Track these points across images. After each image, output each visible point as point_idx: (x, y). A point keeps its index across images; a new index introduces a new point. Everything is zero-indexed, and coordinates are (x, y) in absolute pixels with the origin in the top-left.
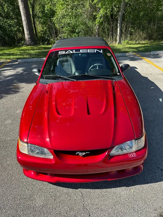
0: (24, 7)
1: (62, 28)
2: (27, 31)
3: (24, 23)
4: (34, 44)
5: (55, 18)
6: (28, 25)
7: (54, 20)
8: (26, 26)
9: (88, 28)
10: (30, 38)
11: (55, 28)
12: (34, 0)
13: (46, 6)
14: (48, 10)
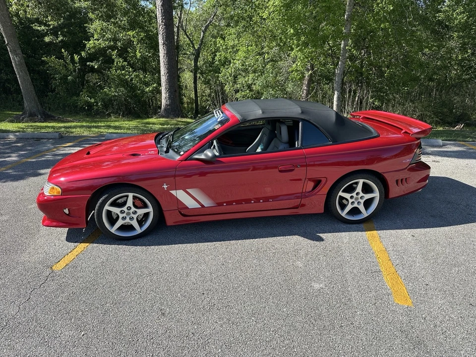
1: (237, 91)
2: (166, 94)
3: (164, 79)
4: (176, 116)
5: (221, 75)
6: (169, 82)
7: (221, 78)
8: (166, 85)
10: (169, 105)
11: (223, 92)
12: (201, 45)
13: (218, 54)
14: (220, 60)
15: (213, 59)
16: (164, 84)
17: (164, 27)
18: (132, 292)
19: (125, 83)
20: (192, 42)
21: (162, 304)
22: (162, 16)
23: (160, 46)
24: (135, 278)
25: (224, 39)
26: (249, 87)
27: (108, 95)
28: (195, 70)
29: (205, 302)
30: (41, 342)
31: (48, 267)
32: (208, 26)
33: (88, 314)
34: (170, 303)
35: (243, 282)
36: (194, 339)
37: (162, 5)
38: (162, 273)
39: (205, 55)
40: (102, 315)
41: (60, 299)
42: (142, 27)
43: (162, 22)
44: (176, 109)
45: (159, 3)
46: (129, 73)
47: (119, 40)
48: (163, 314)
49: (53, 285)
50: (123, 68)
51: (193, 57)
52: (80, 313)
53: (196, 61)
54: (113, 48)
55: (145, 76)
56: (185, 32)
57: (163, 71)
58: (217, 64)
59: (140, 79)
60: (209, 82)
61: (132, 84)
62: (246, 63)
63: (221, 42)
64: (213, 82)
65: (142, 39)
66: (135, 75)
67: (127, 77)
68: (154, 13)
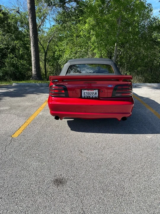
0: (35, 50)
2: (34, 69)
3: (33, 62)
5: (60, 61)
6: (36, 64)
10: (36, 74)
12: (48, 48)
13: (56, 53)
14: (57, 56)
15: (54, 55)
16: (33, 65)
17: (33, 38)
19: (13, 65)
20: (44, 48)
21: (78, 148)
22: (32, 33)
23: (31, 47)
25: (58, 46)
27: (5, 70)
28: (45, 60)
29: (100, 146)
30: (22, 169)
31: (9, 136)
32: (51, 40)
33: (42, 155)
34: (82, 147)
36: (103, 162)
39: (50, 54)
40: (49, 154)
41: (23, 149)
42: (21, 39)
43: (32, 36)
44: (39, 76)
45: (31, 27)
46: (15, 60)
47: (10, 45)
48: (82, 152)
49: (16, 144)
50: (13, 58)
51: (44, 54)
52: (37, 155)
53: (45, 56)
54: (8, 48)
55: (23, 62)
56: (40, 43)
57: (33, 59)
58: (56, 57)
59: (21, 63)
60: (53, 65)
61: (17, 65)
62: (71, 56)
63: (57, 48)
64: (55, 64)
65: (21, 45)
66: (18, 61)
67: (14, 62)
68: (26, 33)
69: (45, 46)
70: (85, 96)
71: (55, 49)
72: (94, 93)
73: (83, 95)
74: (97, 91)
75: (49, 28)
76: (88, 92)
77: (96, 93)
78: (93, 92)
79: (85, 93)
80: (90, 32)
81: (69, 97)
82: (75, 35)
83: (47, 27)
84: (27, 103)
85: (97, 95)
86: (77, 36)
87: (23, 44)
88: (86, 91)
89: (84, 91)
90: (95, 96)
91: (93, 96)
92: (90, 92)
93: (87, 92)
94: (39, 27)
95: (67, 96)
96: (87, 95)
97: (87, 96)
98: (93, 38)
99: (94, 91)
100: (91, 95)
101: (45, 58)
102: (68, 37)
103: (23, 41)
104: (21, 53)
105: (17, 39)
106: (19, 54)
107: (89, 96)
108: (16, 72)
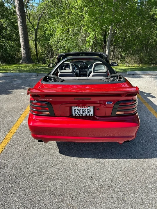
0: (23, 31)
1: (58, 50)
2: (24, 51)
3: (22, 44)
4: (29, 63)
5: (51, 42)
6: (25, 45)
7: (51, 43)
8: (23, 47)
9: (81, 51)
10: (26, 57)
11: (52, 50)
12: (38, 26)
13: (47, 32)
14: (48, 35)
15: (45, 34)
16: (22, 47)
17: (20, 17)
18: (45, 182)
19: (1, 47)
20: (33, 26)
21: (68, 189)
22: (19, 11)
23: (19, 27)
24: (43, 170)
25: (48, 24)
26: (64, 47)
28: (36, 40)
32: (41, 17)
33: (19, 205)
34: (73, 188)
35: (113, 166)
37: (18, 5)
38: (59, 163)
39: (40, 32)
40: (29, 204)
42: (8, 18)
43: (19, 14)
44: (29, 59)
45: (17, 3)
46: (3, 41)
51: (34, 33)
53: (36, 35)
55: (11, 43)
56: (29, 20)
57: (21, 40)
58: (47, 37)
59: (9, 44)
60: (44, 45)
61: (5, 47)
62: (63, 36)
63: (48, 26)
64: (46, 45)
65: (9, 24)
66: (6, 42)
67: (2, 43)
68: (13, 10)
69: (35, 23)
70: (76, 114)
71: (45, 27)
72: (89, 110)
73: (73, 113)
74: (91, 108)
75: (38, 4)
76: (81, 109)
77: (90, 111)
78: (86, 109)
79: (77, 110)
80: (83, 9)
81: (55, 116)
82: (66, 11)
83: (36, 2)
84: (10, 104)
85: (92, 113)
86: (69, 13)
87: (11, 22)
88: (77, 108)
89: (74, 108)
90: (90, 115)
91: (87, 113)
92: (83, 108)
93: (79, 109)
94: (27, 3)
95: (53, 115)
96: (79, 112)
97: (79, 114)
98: (87, 17)
99: (88, 108)
100: (84, 113)
101: (36, 37)
102: (59, 14)
103: (10, 20)
104: (8, 33)
105: (4, 17)
106: (7, 34)
107: (82, 113)
108: (5, 54)
